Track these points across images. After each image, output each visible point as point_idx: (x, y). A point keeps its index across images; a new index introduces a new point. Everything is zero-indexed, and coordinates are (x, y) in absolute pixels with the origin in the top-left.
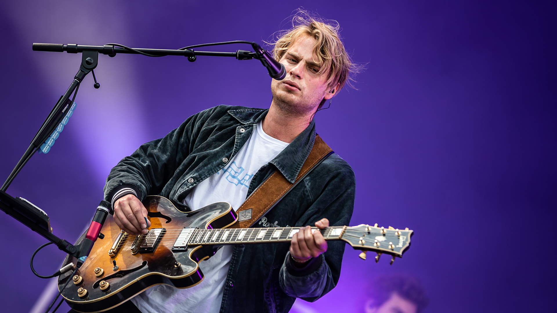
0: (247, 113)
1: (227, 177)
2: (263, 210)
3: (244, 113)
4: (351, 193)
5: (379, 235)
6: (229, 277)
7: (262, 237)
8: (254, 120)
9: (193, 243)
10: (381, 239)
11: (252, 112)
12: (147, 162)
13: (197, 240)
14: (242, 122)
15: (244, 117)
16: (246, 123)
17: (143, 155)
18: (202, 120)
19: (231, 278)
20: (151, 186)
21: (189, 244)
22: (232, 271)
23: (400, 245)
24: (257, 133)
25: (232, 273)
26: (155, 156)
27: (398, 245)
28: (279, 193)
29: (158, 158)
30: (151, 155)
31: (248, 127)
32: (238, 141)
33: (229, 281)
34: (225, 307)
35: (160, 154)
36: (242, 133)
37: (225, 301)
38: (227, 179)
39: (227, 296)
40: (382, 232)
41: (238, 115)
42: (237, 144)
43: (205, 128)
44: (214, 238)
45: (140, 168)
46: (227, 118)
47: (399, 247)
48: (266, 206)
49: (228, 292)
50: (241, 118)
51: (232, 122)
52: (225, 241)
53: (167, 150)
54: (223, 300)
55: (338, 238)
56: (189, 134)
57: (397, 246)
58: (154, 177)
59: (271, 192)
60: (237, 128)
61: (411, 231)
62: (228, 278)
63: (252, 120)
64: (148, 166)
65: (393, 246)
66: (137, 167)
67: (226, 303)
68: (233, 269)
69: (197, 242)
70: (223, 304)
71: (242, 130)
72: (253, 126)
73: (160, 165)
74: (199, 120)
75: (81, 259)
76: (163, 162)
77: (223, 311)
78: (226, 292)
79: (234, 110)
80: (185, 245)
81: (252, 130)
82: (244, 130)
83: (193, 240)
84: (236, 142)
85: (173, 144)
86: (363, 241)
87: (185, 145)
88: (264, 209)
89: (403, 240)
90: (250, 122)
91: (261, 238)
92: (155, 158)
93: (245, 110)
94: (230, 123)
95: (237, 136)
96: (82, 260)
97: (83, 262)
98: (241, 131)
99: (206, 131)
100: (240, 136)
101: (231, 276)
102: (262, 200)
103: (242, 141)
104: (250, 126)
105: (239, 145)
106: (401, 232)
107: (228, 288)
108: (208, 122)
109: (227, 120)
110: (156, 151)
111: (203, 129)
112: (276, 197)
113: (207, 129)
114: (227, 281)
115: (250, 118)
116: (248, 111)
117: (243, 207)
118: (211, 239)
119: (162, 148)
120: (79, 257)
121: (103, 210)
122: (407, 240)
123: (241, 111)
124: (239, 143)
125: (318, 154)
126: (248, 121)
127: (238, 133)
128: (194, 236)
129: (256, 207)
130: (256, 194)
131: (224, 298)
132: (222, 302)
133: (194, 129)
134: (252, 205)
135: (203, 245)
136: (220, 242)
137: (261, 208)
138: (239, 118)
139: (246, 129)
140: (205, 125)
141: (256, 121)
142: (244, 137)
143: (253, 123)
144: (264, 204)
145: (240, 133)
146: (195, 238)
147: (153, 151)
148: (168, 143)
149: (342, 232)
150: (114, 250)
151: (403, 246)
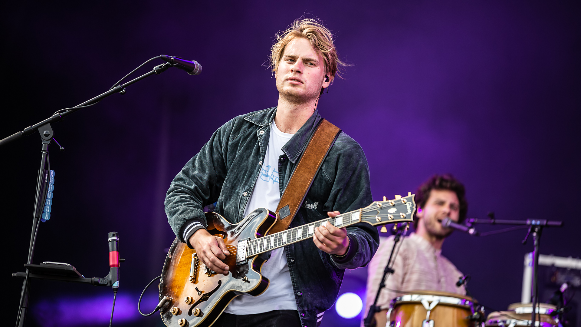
0: (261, 115)
1: (261, 176)
2: (297, 204)
3: (258, 116)
4: (363, 164)
5: (389, 207)
6: (288, 256)
7: (301, 235)
8: (269, 120)
9: (250, 255)
10: (393, 210)
11: (264, 113)
12: (193, 184)
13: (252, 252)
14: (259, 125)
15: (259, 120)
16: (263, 125)
17: (187, 179)
18: (227, 135)
19: (290, 256)
20: (202, 202)
21: (248, 257)
22: (289, 251)
23: (409, 212)
24: (273, 131)
25: (289, 253)
26: (197, 177)
27: (407, 212)
28: (306, 183)
29: (201, 178)
30: (194, 177)
31: (265, 127)
32: (261, 143)
33: (290, 260)
34: (295, 281)
35: (201, 174)
36: (263, 135)
37: (293, 276)
38: (261, 179)
39: (293, 272)
40: (391, 204)
41: (254, 119)
42: (261, 146)
43: (231, 142)
44: (265, 247)
45: (189, 192)
46: (246, 127)
47: (408, 214)
48: (299, 199)
49: (292, 268)
50: (257, 121)
51: (251, 129)
52: (273, 247)
53: (205, 169)
54: (291, 276)
55: (358, 221)
56: (219, 149)
57: (407, 214)
58: (203, 194)
59: (300, 185)
60: (257, 132)
61: (414, 195)
62: (288, 258)
63: (266, 120)
64: (195, 187)
65: (404, 215)
66: (187, 192)
67: (295, 277)
68: (288, 249)
69: (253, 254)
70: (293, 279)
71: (262, 132)
72: (269, 125)
73: (204, 183)
74: (224, 135)
76: (206, 181)
77: (295, 284)
78: (291, 269)
79: (249, 116)
80: (244, 259)
81: (269, 129)
82: (263, 131)
83: (250, 253)
84: (260, 145)
85: (208, 163)
86: (380, 218)
87: (220, 160)
88: (298, 202)
89: (410, 206)
90: (265, 123)
91: (300, 237)
92: (198, 179)
93: (258, 113)
94: (250, 131)
95: (259, 139)
98: (262, 134)
99: (233, 145)
100: (262, 138)
101: (289, 255)
102: (294, 195)
103: (265, 141)
104: (266, 126)
105: (264, 145)
106: (406, 199)
107: (291, 265)
108: (232, 136)
109: (247, 129)
110: (196, 172)
111: (230, 143)
112: (304, 188)
113: (234, 143)
114: (288, 260)
115: (264, 119)
116: (260, 113)
117: (281, 205)
118: (263, 248)
119: (201, 168)
122: (413, 205)
123: (255, 115)
124: (263, 144)
125: (328, 139)
126: (264, 122)
127: (259, 136)
128: (248, 248)
129: (291, 203)
130: (288, 191)
131: (292, 274)
132: (292, 278)
133: (222, 145)
134: (288, 201)
135: (258, 255)
136: (270, 249)
137: (295, 202)
138: (256, 122)
139: (265, 130)
140: (230, 139)
141: (270, 120)
142: (265, 138)
143: (268, 123)
144: (297, 198)
145: (261, 136)
146: (250, 250)
147: (194, 173)
148: (203, 162)
149: (360, 215)
150: (193, 277)
151: (412, 211)
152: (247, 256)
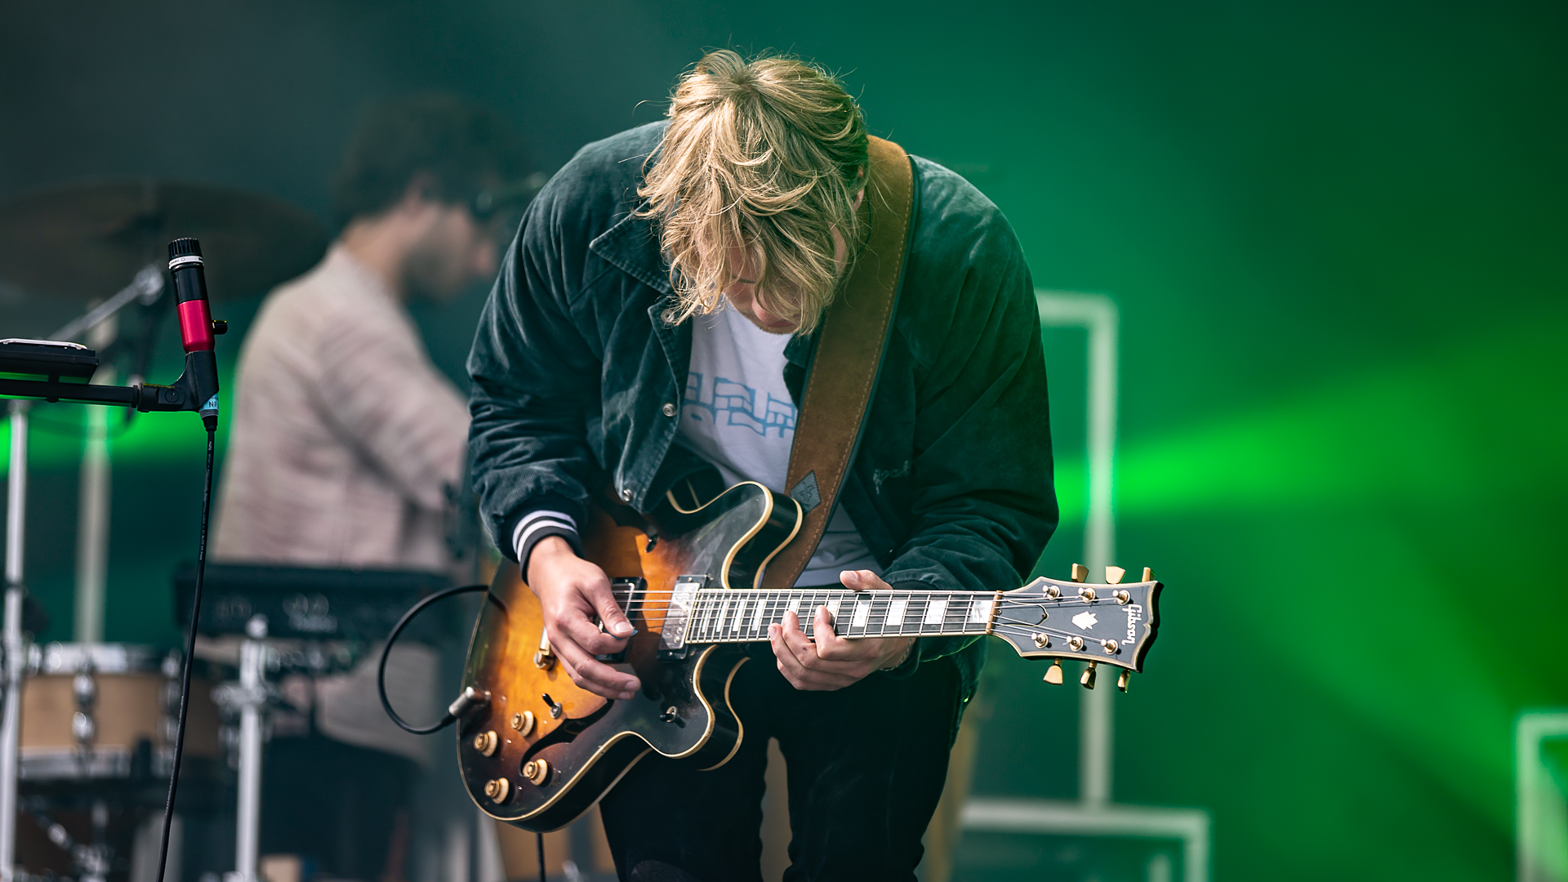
2: (840, 463)
9: (696, 638)
13: (703, 631)
21: (689, 642)
27: (1126, 637)
40: (1085, 600)
44: (737, 624)
47: (1128, 644)
48: (841, 447)
55: (984, 632)
65: (1114, 645)
75: (207, 407)
80: (680, 646)
83: (697, 631)
86: (1045, 638)
88: (841, 457)
96: (212, 408)
97: (216, 411)
102: (825, 436)
106: (1129, 590)
118: (732, 626)
120: (202, 406)
121: (187, 265)
122: (1144, 615)
128: (696, 616)
129: (822, 462)
130: (807, 423)
134: (811, 459)
135: (717, 643)
136: (748, 638)
137: (832, 457)
144: (835, 445)
146: (700, 620)
149: (993, 610)
150: (547, 653)
151: (1137, 639)
152: (689, 639)
